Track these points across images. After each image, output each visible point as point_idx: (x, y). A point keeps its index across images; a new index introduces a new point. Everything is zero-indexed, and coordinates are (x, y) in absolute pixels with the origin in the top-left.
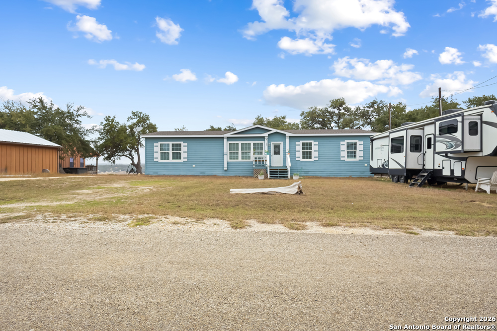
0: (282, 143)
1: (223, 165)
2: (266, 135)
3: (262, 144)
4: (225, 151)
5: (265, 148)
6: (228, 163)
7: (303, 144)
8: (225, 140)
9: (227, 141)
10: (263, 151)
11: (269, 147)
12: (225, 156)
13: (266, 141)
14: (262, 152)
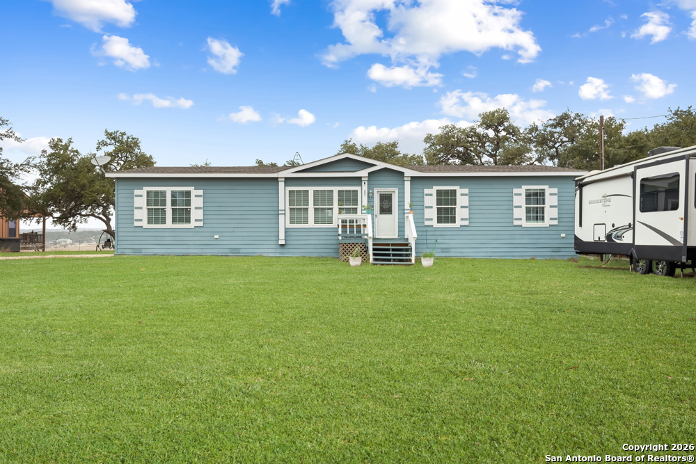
0: (396, 190)
1: (276, 234)
2: (364, 173)
3: (356, 192)
4: (281, 207)
5: (363, 200)
6: (287, 230)
7: (439, 193)
8: (281, 185)
9: (285, 186)
10: (359, 207)
11: (370, 198)
12: (281, 218)
13: (365, 187)
14: (356, 208)
